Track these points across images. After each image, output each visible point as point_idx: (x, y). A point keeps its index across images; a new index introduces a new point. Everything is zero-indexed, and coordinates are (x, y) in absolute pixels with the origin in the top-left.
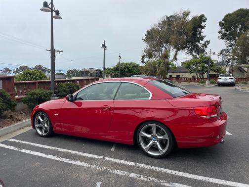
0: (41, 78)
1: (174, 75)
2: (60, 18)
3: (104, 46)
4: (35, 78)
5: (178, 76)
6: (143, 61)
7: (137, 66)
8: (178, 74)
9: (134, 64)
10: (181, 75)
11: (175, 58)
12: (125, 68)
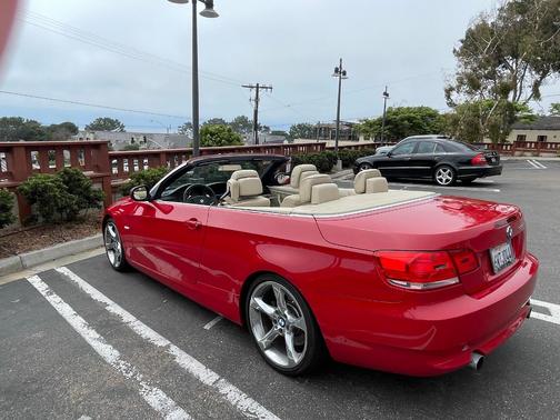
0: (230, 142)
1: (532, 136)
2: (214, 15)
3: (340, 72)
4: (220, 141)
5: (542, 138)
6: (451, 104)
7: (433, 115)
8: (543, 133)
9: (427, 109)
10: (551, 136)
11: (536, 94)
12: (402, 120)
